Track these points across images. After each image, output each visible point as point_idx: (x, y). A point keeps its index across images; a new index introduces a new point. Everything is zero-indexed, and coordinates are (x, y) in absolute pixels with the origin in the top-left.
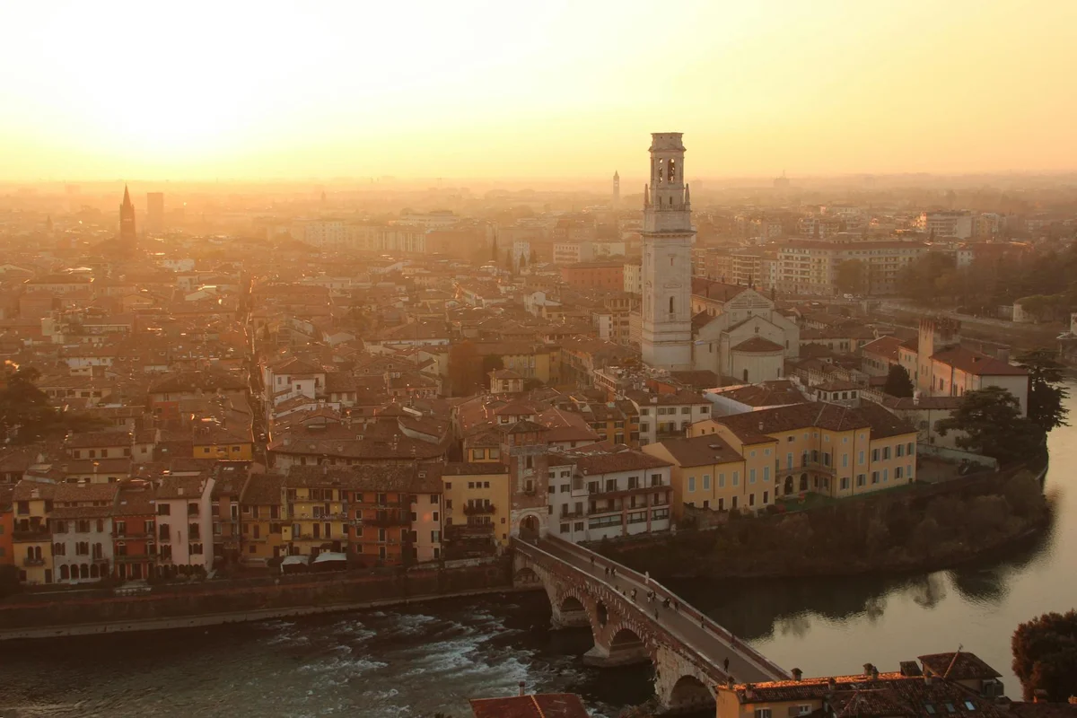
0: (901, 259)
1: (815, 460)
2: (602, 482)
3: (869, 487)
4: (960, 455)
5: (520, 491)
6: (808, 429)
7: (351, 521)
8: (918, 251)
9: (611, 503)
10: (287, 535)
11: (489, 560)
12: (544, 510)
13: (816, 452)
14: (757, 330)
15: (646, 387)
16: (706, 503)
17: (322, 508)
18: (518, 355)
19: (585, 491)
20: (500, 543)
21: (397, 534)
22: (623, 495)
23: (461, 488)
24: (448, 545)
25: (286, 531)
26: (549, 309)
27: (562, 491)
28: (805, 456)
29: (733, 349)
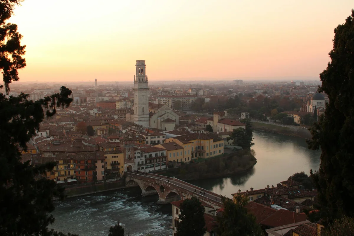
0: (190, 100)
1: (199, 149)
2: (148, 155)
3: (213, 155)
4: (232, 147)
5: (127, 158)
6: (197, 140)
7: (77, 169)
8: (195, 98)
9: (151, 161)
10: (56, 175)
11: (118, 179)
12: (133, 164)
13: (199, 146)
14: (168, 116)
15: (146, 131)
16: (174, 160)
17: (67, 166)
18: (97, 126)
19: (144, 158)
20: (121, 174)
21: (91, 173)
22: (153, 159)
23: (110, 158)
24: (106, 175)
25: (56, 174)
26: (99, 114)
27: (138, 158)
28: (196, 147)
29: (162, 122)
